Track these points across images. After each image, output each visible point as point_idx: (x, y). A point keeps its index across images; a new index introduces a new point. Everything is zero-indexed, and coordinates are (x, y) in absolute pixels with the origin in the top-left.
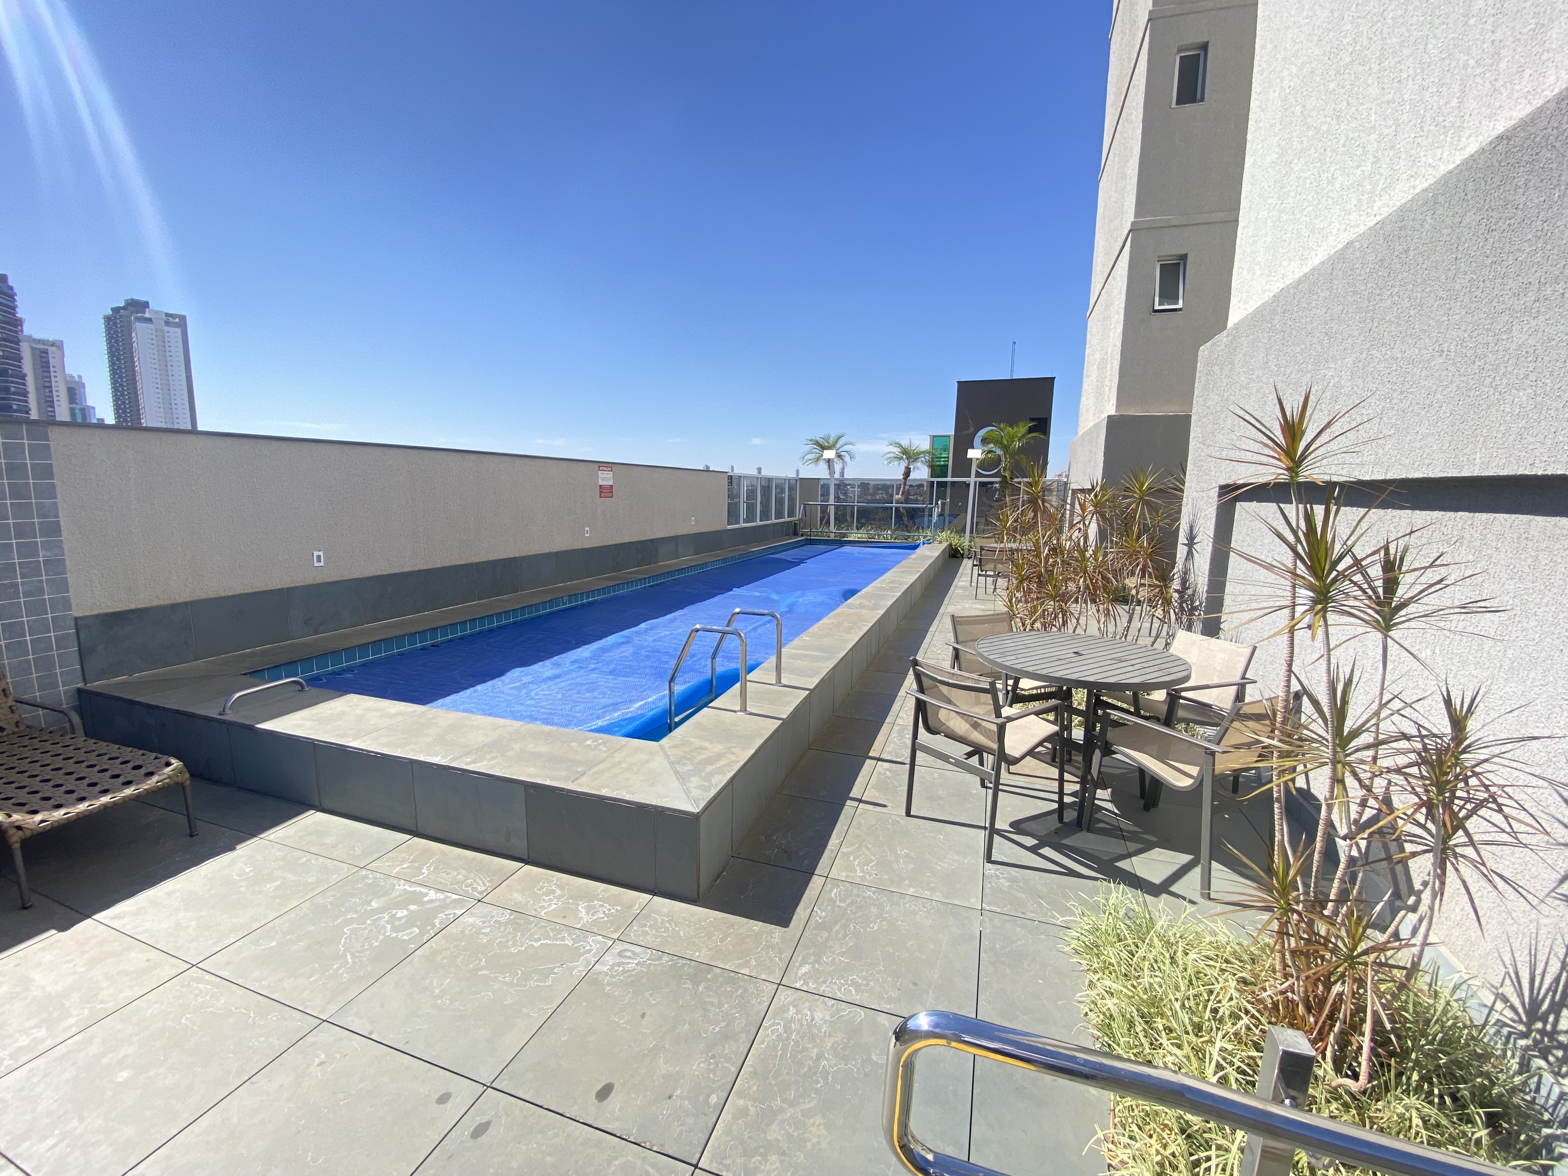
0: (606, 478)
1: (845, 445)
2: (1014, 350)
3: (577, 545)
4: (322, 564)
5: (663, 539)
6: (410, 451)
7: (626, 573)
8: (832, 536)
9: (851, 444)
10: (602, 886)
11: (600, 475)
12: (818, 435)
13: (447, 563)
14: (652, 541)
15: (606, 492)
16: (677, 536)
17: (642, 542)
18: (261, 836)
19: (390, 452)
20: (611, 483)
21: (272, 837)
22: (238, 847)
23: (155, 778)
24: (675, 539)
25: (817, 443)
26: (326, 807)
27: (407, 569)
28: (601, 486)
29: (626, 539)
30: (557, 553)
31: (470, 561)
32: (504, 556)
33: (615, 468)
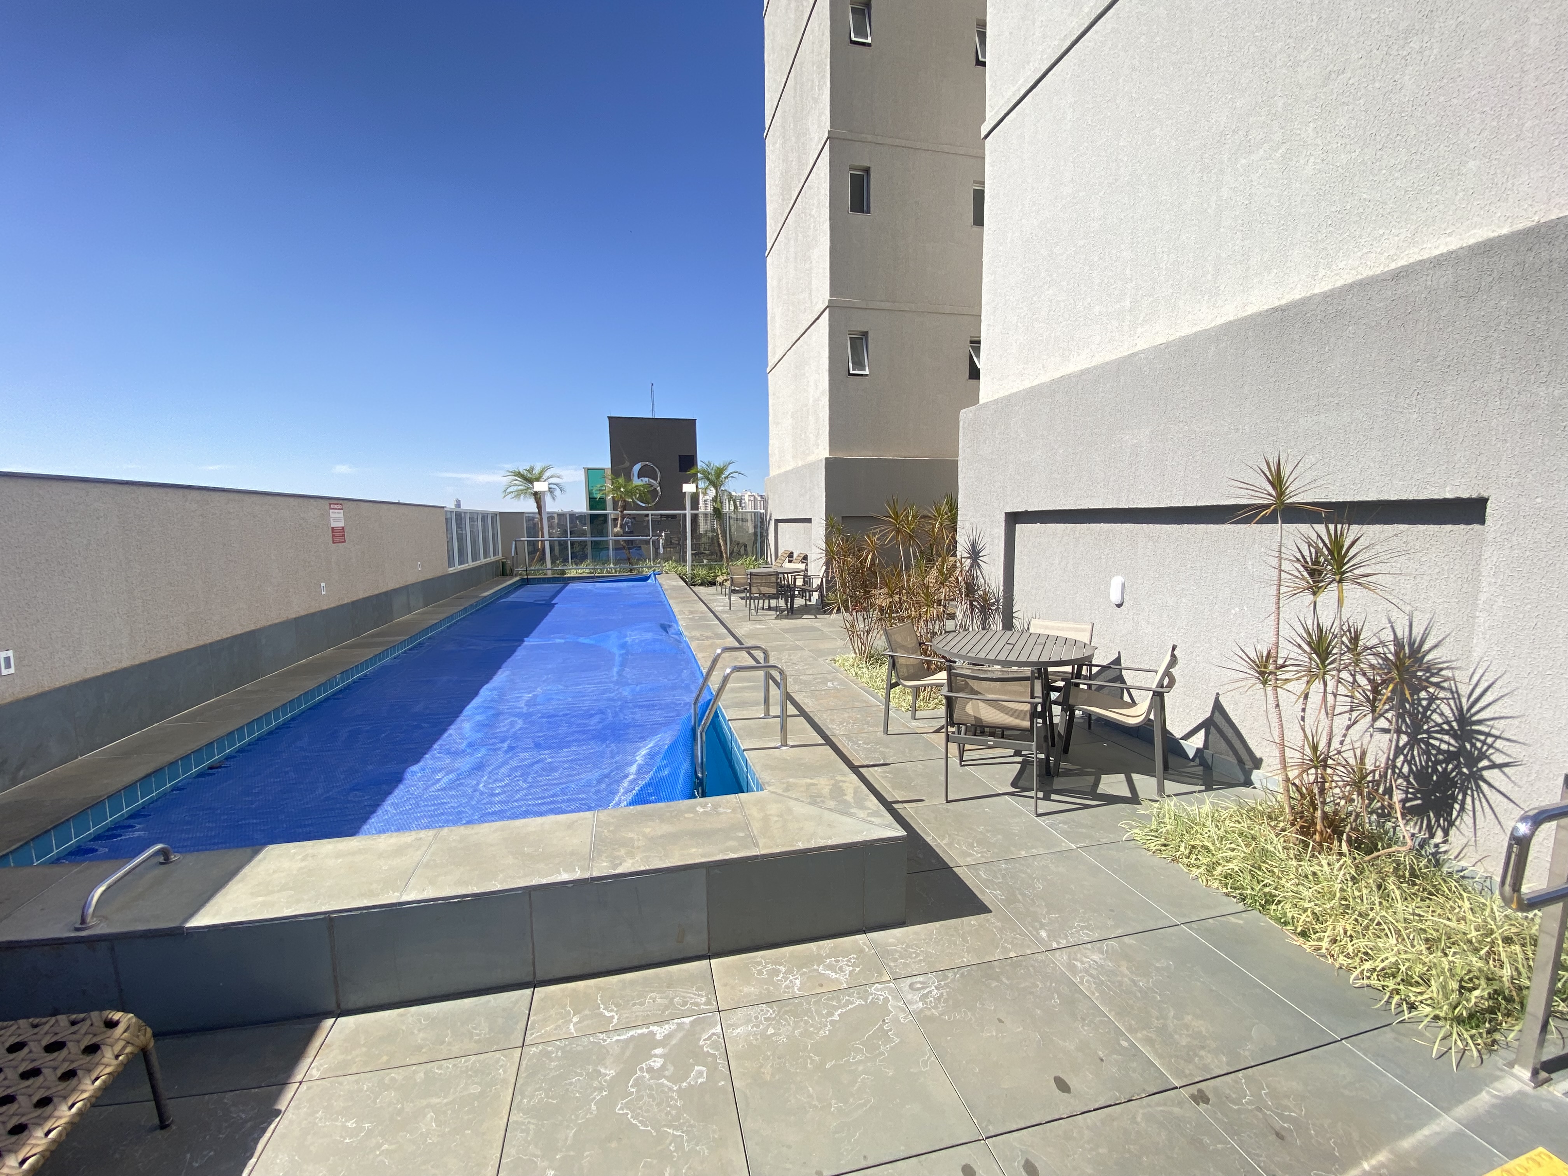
0: (337, 519)
1: (552, 477)
2: (652, 391)
3: (315, 607)
4: (12, 670)
5: (395, 590)
6: (120, 488)
7: (365, 637)
8: (549, 574)
9: (558, 477)
10: (813, 946)
11: (332, 515)
12: (522, 468)
13: (175, 649)
14: (386, 593)
15: (338, 535)
16: (407, 586)
17: (378, 596)
18: (299, 1078)
19: (95, 490)
20: (342, 524)
21: (315, 1073)
22: (282, 1106)
23: (108, 1054)
24: (406, 588)
25: (519, 475)
26: (350, 1006)
27: (126, 664)
28: (333, 528)
29: (362, 595)
30: (296, 620)
31: (201, 643)
32: (239, 631)
33: (346, 505)
